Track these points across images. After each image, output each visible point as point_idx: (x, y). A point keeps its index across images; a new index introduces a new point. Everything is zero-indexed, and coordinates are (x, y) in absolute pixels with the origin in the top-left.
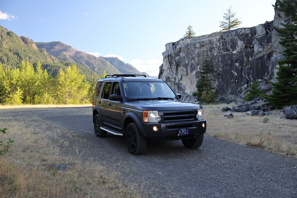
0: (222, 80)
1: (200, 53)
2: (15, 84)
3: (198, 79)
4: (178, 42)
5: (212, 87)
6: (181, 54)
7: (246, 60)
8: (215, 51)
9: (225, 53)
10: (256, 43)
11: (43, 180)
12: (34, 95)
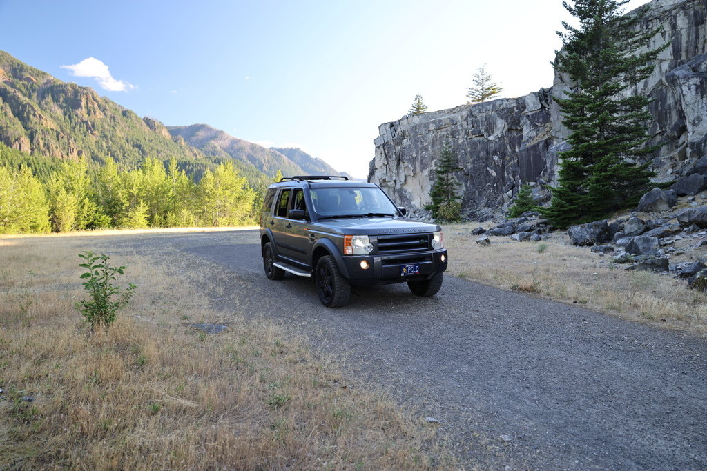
0: (472, 184)
1: (435, 139)
2: (135, 194)
3: (432, 183)
4: (399, 121)
5: (456, 195)
6: (405, 141)
7: (510, 150)
8: (460, 137)
9: (476, 139)
10: (526, 122)
11: (185, 349)
12: (166, 212)
